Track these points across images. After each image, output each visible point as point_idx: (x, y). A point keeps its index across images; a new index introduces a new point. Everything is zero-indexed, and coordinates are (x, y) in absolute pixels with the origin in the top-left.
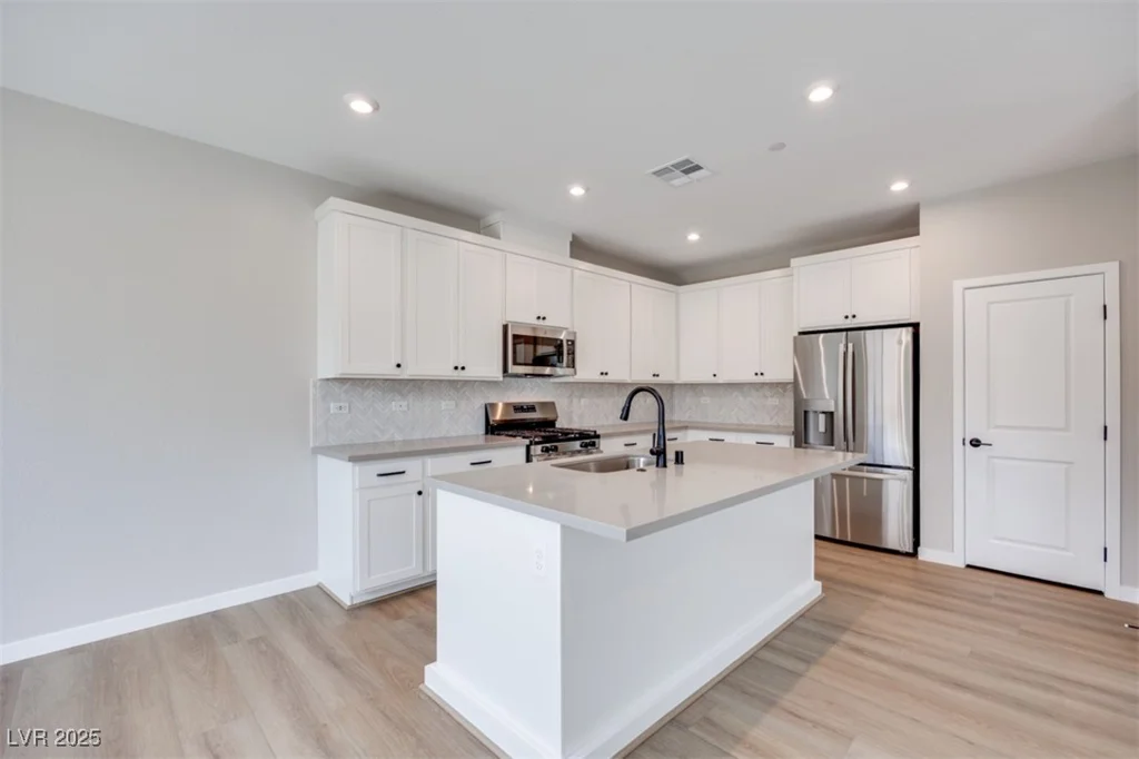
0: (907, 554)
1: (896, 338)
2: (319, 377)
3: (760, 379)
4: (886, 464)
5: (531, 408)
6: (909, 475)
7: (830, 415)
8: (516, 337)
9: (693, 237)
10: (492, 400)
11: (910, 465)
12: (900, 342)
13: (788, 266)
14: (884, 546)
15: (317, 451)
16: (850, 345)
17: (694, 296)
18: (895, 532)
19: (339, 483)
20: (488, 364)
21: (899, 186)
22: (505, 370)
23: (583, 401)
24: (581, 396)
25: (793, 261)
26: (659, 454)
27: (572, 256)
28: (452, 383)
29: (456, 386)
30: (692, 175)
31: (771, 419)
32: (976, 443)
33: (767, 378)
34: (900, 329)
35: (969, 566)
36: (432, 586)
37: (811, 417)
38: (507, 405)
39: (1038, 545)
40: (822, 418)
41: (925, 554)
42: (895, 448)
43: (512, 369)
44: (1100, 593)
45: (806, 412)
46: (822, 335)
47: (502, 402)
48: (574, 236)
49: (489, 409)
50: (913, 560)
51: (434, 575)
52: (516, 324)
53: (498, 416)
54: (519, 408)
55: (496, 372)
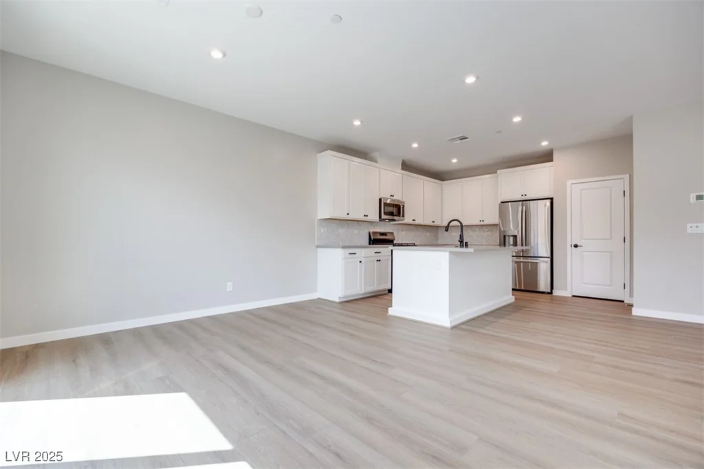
0: (548, 293)
1: (544, 204)
2: (319, 218)
3: (482, 223)
4: (539, 256)
5: (386, 234)
6: (549, 260)
7: (515, 237)
8: (384, 203)
9: (454, 161)
10: (371, 231)
11: (549, 256)
12: (545, 206)
13: (496, 173)
14: (538, 290)
15: (318, 247)
16: (524, 207)
17: (451, 186)
18: (543, 285)
21: (545, 143)
22: (380, 217)
23: (403, 233)
24: (402, 230)
25: (498, 171)
26: (461, 241)
27: (403, 169)
30: (464, 140)
31: (487, 241)
32: (576, 246)
33: (485, 223)
34: (545, 201)
35: (574, 296)
37: (507, 238)
39: (597, 285)
40: (511, 238)
41: (556, 293)
42: (543, 250)
43: (383, 217)
44: (623, 301)
45: (505, 236)
46: (510, 203)
47: (377, 231)
48: (403, 161)
49: (371, 234)
50: (550, 295)
52: (384, 198)
54: (382, 234)
55: (376, 218)
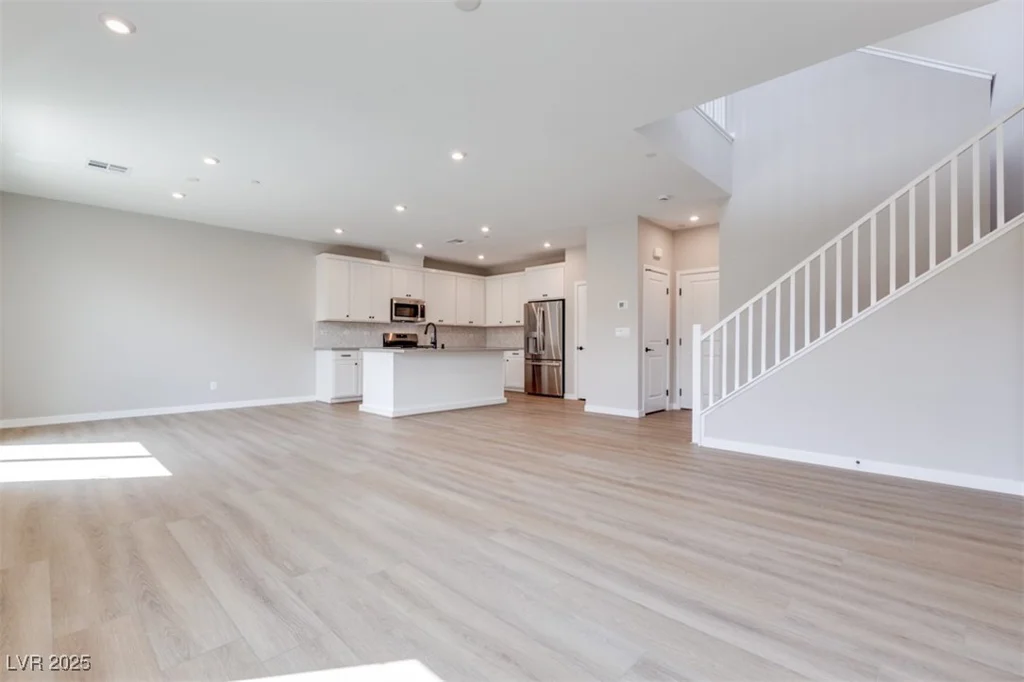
0: (560, 397)
2: (317, 320)
3: (518, 324)
5: (405, 336)
6: (562, 363)
8: (396, 305)
9: (481, 256)
10: (387, 332)
11: (562, 359)
15: (316, 349)
16: (543, 308)
17: (494, 282)
19: (326, 361)
20: (384, 315)
21: (547, 245)
22: (392, 318)
27: (425, 266)
28: (369, 324)
29: (371, 325)
30: (461, 243)
32: (581, 348)
33: (521, 324)
34: (558, 302)
36: (361, 402)
38: (394, 334)
41: (566, 395)
43: (395, 318)
47: (392, 333)
48: (426, 258)
49: (385, 335)
50: (562, 399)
51: (361, 396)
52: (397, 299)
53: (390, 339)
54: (398, 336)
55: (387, 319)
